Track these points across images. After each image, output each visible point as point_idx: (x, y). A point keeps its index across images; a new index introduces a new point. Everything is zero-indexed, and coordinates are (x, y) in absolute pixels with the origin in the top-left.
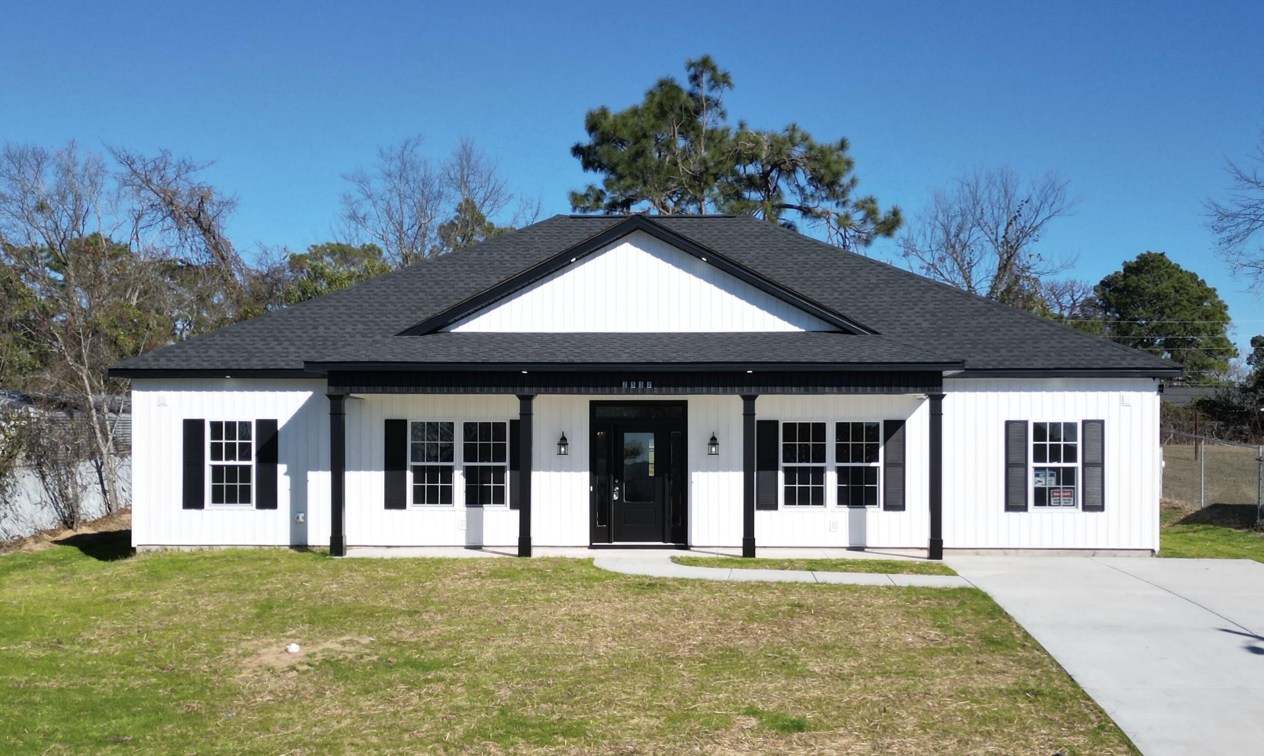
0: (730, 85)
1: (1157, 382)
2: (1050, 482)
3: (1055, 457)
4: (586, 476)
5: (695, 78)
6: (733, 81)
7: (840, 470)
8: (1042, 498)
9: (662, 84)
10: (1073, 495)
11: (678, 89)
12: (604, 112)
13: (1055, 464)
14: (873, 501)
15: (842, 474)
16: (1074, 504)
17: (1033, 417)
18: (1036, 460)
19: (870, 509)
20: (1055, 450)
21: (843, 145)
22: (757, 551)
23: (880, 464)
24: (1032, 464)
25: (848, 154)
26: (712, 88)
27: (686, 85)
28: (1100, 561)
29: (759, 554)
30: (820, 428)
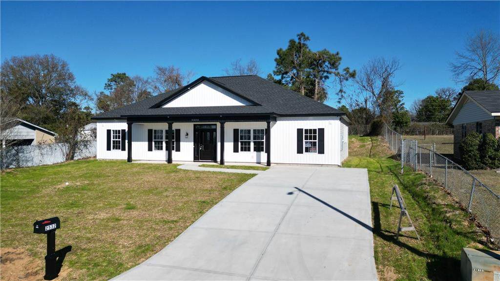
0: (309, 40)
1: (339, 117)
2: (309, 146)
3: (310, 139)
4: (193, 143)
5: (300, 39)
6: (310, 38)
7: (254, 142)
8: (307, 150)
9: (290, 41)
10: (316, 149)
11: (295, 42)
12: (281, 49)
13: (311, 141)
14: (263, 151)
15: (255, 143)
16: (316, 152)
17: (304, 128)
18: (305, 139)
19: (262, 153)
20: (311, 136)
21: (338, 54)
22: (225, 163)
23: (264, 140)
24: (304, 141)
25: (340, 56)
26: (304, 41)
27: (297, 41)
28: (323, 168)
29: (226, 164)
30: (249, 131)
